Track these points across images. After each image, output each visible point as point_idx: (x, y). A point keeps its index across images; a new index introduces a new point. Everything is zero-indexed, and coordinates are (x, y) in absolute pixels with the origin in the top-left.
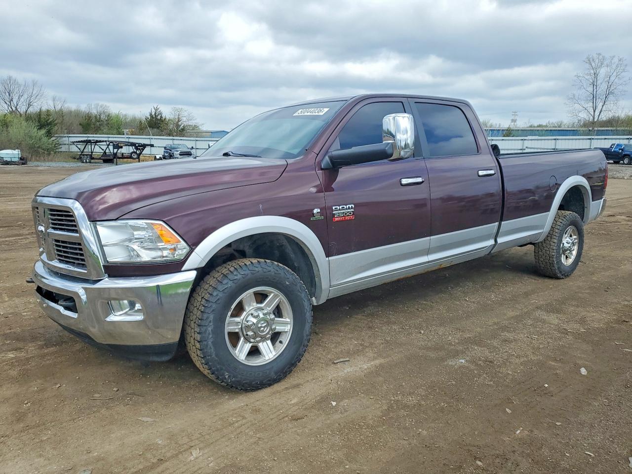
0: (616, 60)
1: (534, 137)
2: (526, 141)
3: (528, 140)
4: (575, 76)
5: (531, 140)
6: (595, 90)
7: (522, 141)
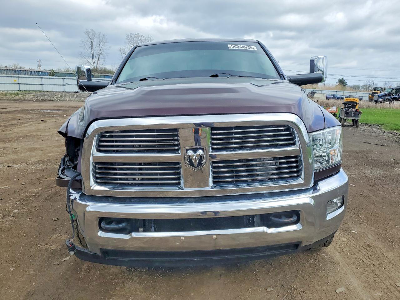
0: (101, 35)
1: (70, 78)
2: (65, 80)
3: (67, 79)
4: (81, 41)
5: (69, 79)
6: (93, 51)
7: (63, 80)
